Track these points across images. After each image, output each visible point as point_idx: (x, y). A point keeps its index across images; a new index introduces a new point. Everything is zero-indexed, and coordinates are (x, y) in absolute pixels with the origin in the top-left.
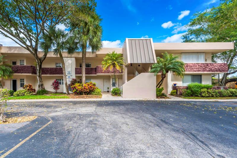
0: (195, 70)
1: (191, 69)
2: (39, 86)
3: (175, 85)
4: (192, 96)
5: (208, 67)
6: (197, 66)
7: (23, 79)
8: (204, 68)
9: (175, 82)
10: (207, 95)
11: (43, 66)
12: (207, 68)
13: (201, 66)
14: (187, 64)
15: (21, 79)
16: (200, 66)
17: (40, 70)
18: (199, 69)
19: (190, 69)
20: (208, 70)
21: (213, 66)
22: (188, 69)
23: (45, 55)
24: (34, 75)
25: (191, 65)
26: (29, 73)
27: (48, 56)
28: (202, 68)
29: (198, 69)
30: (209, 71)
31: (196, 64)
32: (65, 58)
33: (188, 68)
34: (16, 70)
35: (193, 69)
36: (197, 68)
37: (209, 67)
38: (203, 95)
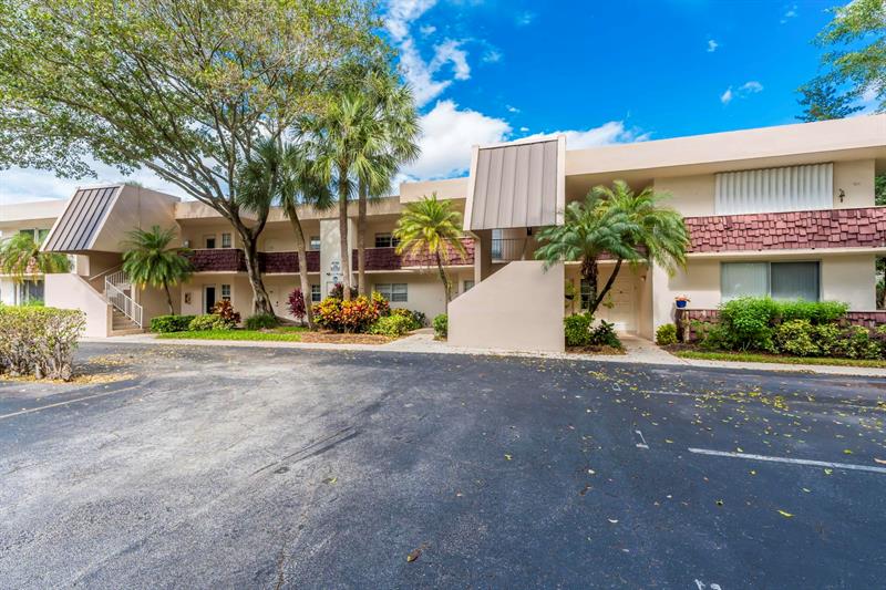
0: (768, 241)
1: (749, 239)
2: (257, 305)
3: (681, 303)
4: (736, 348)
5: (836, 224)
6: (781, 225)
7: (229, 287)
8: (814, 229)
9: (681, 295)
10: (811, 347)
11: (259, 249)
12: (834, 231)
13: (797, 223)
14: (729, 218)
15: (224, 287)
16: (792, 225)
17: (252, 261)
18: (789, 239)
19: (742, 241)
20: (836, 238)
21: (865, 221)
22: (732, 240)
23: (263, 218)
24: (243, 274)
25: (748, 220)
26: (231, 269)
27: (271, 219)
28: (803, 232)
29: (782, 239)
30: (843, 242)
31: (771, 217)
32: (326, 222)
33: (735, 233)
34: (205, 261)
35: (756, 240)
36: (779, 232)
37: (844, 228)
38: (789, 345)
